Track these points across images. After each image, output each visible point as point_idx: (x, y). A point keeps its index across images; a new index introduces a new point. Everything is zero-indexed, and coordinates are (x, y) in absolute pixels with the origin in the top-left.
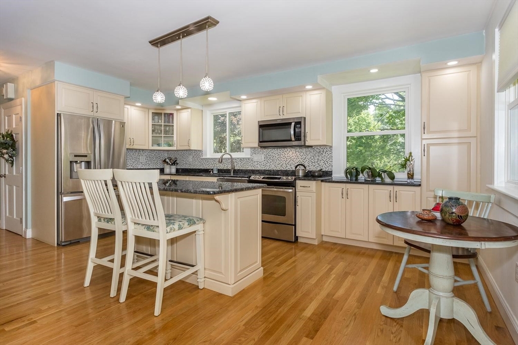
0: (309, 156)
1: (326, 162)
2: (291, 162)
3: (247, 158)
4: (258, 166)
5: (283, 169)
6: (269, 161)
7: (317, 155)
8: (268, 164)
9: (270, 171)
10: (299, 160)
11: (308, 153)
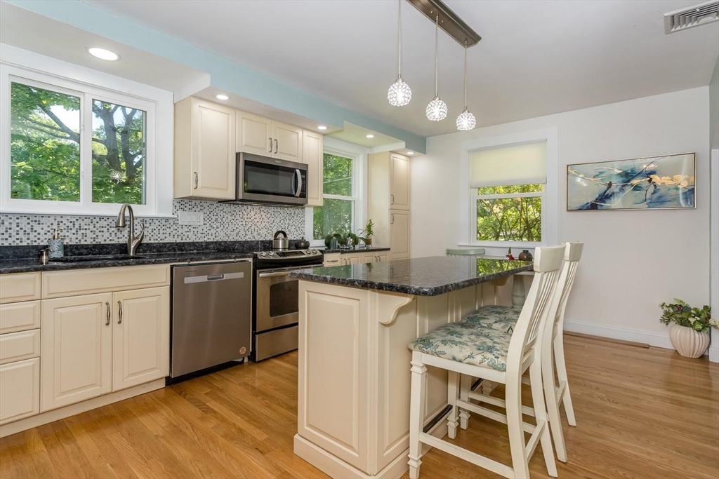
0: (278, 220)
1: (297, 229)
2: (252, 228)
3: (162, 218)
4: (190, 234)
5: (240, 240)
6: (215, 226)
7: (287, 218)
8: (213, 231)
9: (220, 243)
10: (264, 224)
11: (276, 215)
